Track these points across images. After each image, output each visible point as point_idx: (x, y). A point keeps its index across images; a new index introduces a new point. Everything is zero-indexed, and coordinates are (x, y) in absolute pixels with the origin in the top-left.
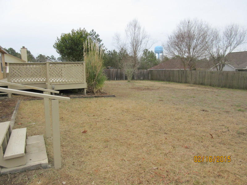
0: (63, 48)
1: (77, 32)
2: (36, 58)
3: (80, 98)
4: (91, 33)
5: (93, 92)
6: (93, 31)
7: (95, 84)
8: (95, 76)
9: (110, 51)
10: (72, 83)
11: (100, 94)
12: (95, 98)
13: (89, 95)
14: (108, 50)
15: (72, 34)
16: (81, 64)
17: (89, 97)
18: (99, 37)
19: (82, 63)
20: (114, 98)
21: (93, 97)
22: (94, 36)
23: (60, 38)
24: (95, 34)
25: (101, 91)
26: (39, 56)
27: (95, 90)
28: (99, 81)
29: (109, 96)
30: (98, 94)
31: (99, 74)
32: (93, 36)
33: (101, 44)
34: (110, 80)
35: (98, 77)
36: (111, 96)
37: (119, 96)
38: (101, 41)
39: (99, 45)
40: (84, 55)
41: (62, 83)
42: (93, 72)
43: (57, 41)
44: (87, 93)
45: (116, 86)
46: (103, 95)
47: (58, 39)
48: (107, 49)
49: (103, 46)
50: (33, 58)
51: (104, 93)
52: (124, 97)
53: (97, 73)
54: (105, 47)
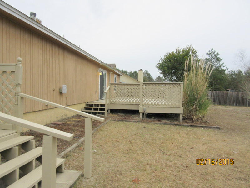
0: (165, 67)
1: (183, 50)
2: (154, 79)
3: (172, 125)
4: (210, 52)
5: (192, 120)
6: (212, 50)
7: (196, 109)
8: (196, 99)
9: (232, 71)
10: (166, 106)
11: (200, 123)
12: (190, 127)
13: (186, 122)
14: (230, 70)
15: (177, 52)
16: (178, 85)
17: (184, 126)
18: (218, 56)
19: (180, 84)
20: (217, 131)
21: (188, 126)
22: (213, 56)
23: (163, 58)
24: (214, 53)
25: (203, 119)
26: (157, 78)
27: (195, 117)
28: (202, 107)
29: (211, 127)
30: (198, 122)
31: (201, 98)
32: (211, 56)
33: (221, 63)
34: (226, 105)
35: (199, 101)
36: (214, 127)
37: (228, 129)
38: (221, 60)
39: (219, 64)
40: (184, 75)
41: (154, 106)
42: (194, 95)
43: (161, 61)
44: (183, 120)
45: (231, 114)
46: (204, 124)
47: (162, 59)
48: (228, 69)
49: (224, 65)
50: (153, 79)
51: (207, 122)
52: (234, 131)
53: (199, 96)
54: (226, 67)
